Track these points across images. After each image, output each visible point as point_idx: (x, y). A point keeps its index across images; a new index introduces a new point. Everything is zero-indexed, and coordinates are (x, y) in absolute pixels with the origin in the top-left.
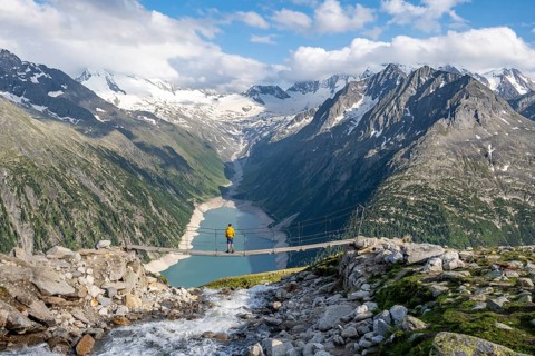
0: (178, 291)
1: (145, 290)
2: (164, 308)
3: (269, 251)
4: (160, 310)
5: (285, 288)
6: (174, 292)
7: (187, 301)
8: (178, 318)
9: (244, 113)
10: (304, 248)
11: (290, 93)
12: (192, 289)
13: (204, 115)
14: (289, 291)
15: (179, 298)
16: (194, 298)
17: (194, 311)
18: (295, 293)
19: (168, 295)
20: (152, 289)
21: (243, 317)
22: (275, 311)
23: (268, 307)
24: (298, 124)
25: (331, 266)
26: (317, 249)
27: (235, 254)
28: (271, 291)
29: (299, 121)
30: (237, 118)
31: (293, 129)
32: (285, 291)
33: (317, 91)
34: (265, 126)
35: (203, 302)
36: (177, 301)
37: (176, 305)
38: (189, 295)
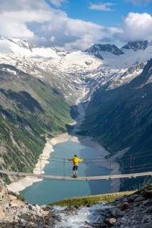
0: (33, 207)
1: (7, 205)
2: (22, 220)
5: (119, 208)
6: (30, 208)
7: (40, 215)
9: (86, 66)
10: (135, 175)
11: (124, 50)
12: (44, 206)
13: (55, 68)
14: (122, 210)
15: (34, 213)
16: (46, 213)
17: (46, 224)
18: (127, 212)
19: (25, 210)
20: (13, 205)
22: (111, 225)
23: (106, 222)
24: (130, 76)
26: (145, 177)
27: (78, 179)
28: (107, 210)
29: (132, 73)
30: (81, 70)
31: (126, 79)
32: (119, 210)
33: (146, 49)
34: (103, 77)
35: (54, 217)
36: (32, 215)
37: (32, 218)
38: (42, 210)
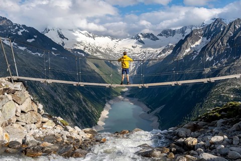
9: (133, 49)
11: (159, 37)
13: (111, 51)
14: (193, 131)
16: (87, 136)
24: (163, 55)
25: (223, 113)
29: (165, 53)
30: (129, 52)
31: (160, 57)
32: (189, 131)
33: (174, 36)
34: (145, 56)
35: (97, 141)
36: (62, 135)
37: (60, 140)
38: (82, 133)
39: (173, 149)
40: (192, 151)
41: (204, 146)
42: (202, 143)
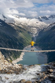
1: (3, 63)
3: (48, 51)
4: (5, 70)
5: (53, 65)
6: (13, 65)
8: (12, 73)
12: (20, 64)
16: (20, 67)
17: (19, 71)
19: (11, 65)
21: (38, 74)
22: (51, 73)
23: (48, 71)
29: (51, 26)
31: (49, 28)
32: (53, 66)
34: (42, 27)
35: (23, 69)
36: (13, 67)
37: (13, 69)
38: (18, 66)
39: (46, 73)
40: (50, 74)
41: (54, 72)
42: (54, 71)
